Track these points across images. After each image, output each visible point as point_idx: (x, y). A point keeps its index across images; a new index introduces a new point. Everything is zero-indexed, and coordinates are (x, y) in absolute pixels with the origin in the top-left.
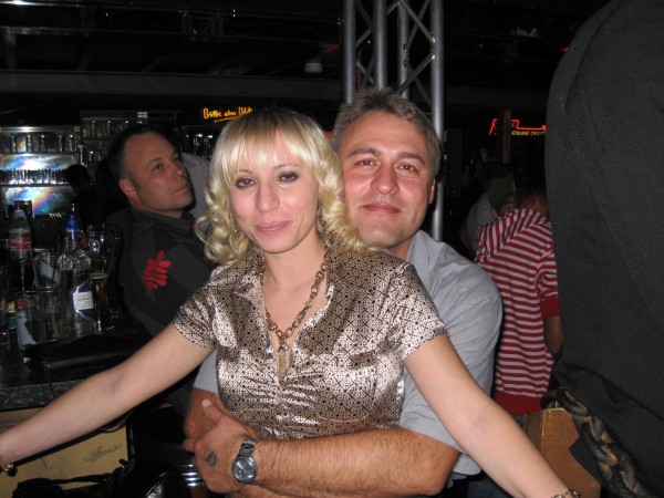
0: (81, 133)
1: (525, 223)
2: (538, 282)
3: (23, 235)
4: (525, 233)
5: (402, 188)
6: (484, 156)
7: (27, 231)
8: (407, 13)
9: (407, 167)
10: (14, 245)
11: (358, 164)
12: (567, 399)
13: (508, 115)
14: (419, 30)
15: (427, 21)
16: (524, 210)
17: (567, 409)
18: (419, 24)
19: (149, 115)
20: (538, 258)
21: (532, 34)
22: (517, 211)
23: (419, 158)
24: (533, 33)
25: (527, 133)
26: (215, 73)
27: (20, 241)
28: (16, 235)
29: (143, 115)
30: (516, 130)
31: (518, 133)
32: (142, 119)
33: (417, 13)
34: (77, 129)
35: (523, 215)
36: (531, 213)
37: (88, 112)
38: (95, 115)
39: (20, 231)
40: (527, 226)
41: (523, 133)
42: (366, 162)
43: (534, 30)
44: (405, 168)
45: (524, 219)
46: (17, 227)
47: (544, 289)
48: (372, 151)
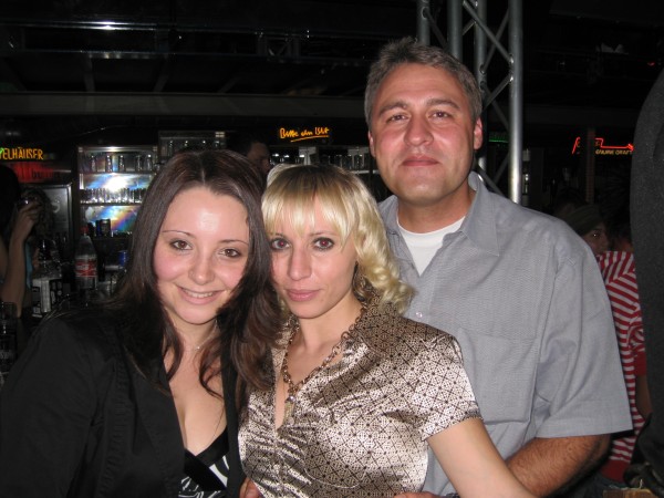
0: (159, 152)
1: (618, 269)
2: (630, 338)
3: (89, 262)
4: (617, 282)
5: (437, 137)
6: (567, 176)
7: (93, 257)
8: (484, 32)
9: (440, 114)
10: (80, 271)
11: (390, 120)
12: (654, 479)
13: (591, 133)
14: (497, 51)
15: (505, 41)
16: (616, 253)
17: (654, 492)
18: (497, 43)
19: (226, 135)
20: (631, 312)
21: (617, 51)
22: (608, 255)
23: (450, 102)
24: (619, 49)
25: (611, 152)
26: (292, 93)
27: (86, 268)
28: (82, 262)
29: (220, 135)
30: (599, 148)
31: (603, 152)
32: (219, 139)
33: (495, 33)
34: (155, 149)
35: (615, 259)
36: (623, 257)
37: (165, 132)
38: (173, 135)
39: (86, 257)
40: (620, 274)
41: (607, 152)
42: (398, 117)
43: (620, 47)
44: (438, 115)
45: (617, 264)
46: (83, 253)
47: (636, 344)
48: (400, 105)
